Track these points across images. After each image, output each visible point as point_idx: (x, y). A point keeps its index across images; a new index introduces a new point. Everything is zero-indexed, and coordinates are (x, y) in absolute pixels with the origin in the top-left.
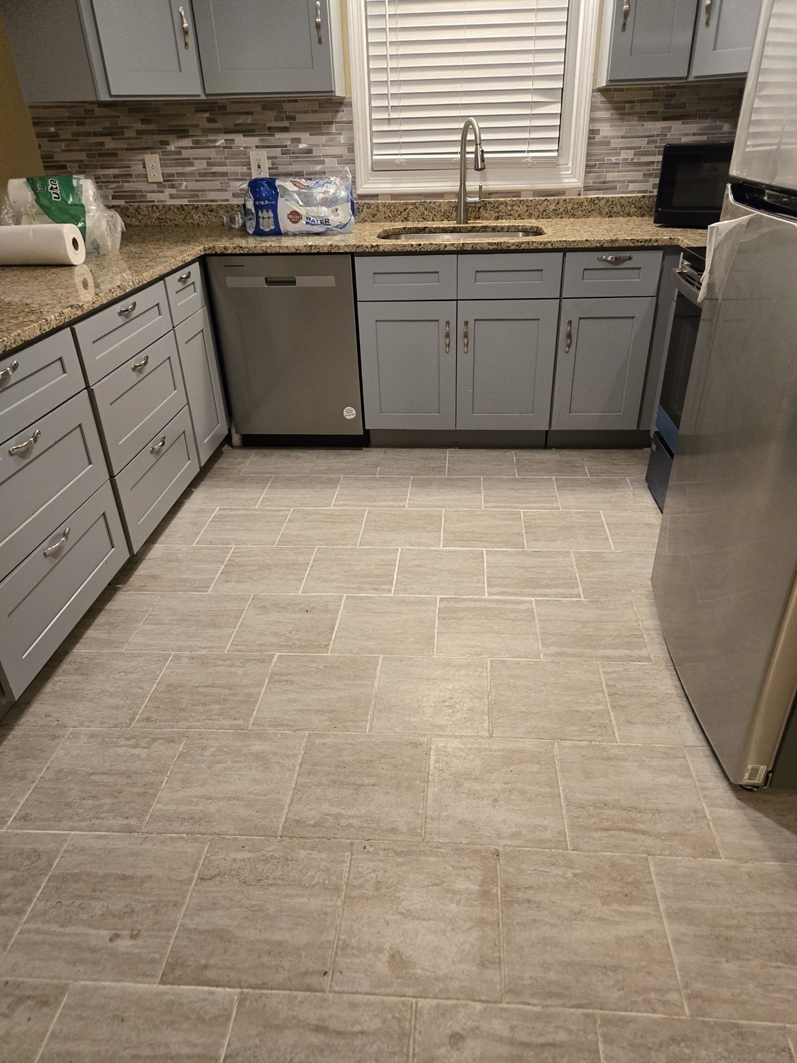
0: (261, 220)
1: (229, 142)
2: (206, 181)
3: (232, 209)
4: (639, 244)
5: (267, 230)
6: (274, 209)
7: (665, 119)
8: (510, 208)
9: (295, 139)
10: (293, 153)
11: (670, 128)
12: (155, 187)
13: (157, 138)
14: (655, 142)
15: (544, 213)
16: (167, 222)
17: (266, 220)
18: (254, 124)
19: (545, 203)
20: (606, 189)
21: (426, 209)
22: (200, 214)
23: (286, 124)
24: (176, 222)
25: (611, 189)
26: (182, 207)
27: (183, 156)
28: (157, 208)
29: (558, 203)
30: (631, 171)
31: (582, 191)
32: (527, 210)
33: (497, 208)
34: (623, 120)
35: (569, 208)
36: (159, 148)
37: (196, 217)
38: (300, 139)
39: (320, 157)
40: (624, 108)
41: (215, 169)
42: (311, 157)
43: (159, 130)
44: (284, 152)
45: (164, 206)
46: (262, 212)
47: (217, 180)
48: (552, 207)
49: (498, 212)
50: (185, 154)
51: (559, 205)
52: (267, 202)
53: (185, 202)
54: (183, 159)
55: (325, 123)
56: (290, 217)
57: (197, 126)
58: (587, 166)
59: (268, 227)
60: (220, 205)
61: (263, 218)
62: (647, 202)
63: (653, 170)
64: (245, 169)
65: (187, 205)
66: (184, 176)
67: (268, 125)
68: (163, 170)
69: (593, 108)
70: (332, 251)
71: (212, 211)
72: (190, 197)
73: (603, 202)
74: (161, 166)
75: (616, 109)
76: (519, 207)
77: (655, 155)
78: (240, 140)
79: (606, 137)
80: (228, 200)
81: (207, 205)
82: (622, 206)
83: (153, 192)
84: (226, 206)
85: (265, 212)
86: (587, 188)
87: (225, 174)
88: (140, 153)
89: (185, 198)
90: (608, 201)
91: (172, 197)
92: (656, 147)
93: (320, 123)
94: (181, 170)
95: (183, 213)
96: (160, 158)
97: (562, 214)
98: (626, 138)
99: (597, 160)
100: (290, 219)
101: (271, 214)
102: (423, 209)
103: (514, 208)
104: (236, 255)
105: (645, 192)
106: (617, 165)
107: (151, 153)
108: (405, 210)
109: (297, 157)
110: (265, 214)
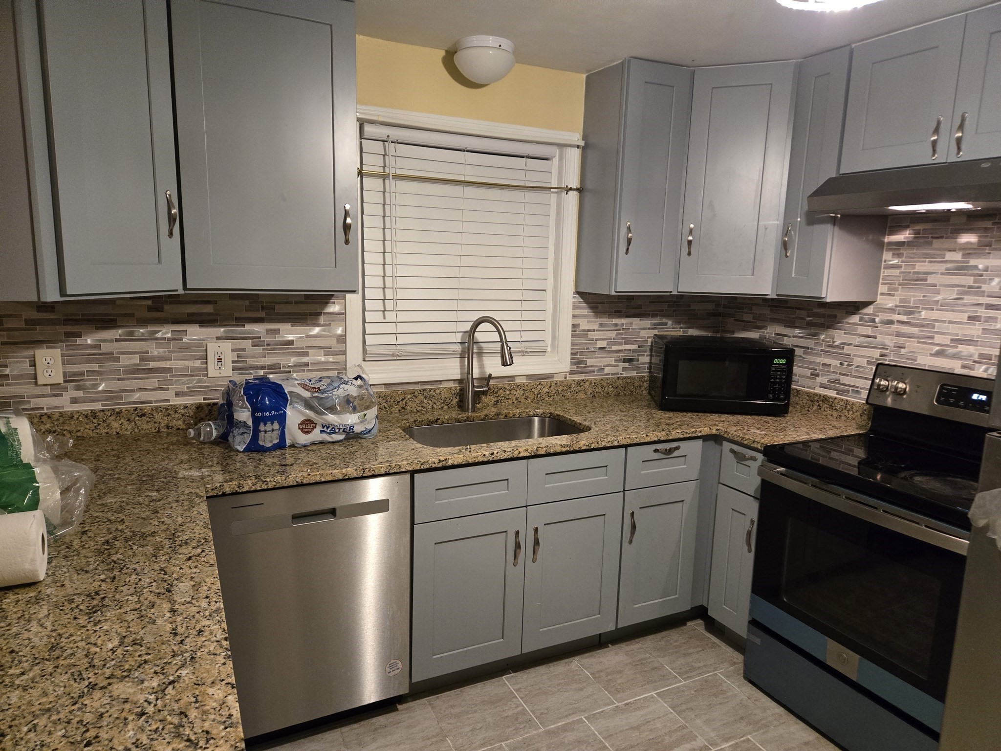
0: (262, 434)
1: (176, 333)
2: (136, 379)
3: (176, 412)
4: (688, 436)
5: (269, 445)
6: (282, 419)
7: (627, 317)
8: (508, 392)
9: (271, 330)
10: (268, 345)
11: (632, 323)
12: (48, 390)
13: (62, 329)
14: (622, 334)
15: (539, 396)
16: (64, 435)
17: (269, 434)
18: (217, 314)
19: (539, 386)
20: (587, 373)
21: (426, 398)
22: (122, 420)
23: (262, 314)
24: (79, 434)
25: (590, 372)
26: (94, 414)
27: (103, 350)
28: (49, 417)
29: (550, 387)
30: (606, 358)
31: (568, 375)
32: (524, 394)
33: (497, 393)
34: (597, 317)
35: (560, 390)
36: (62, 341)
37: (115, 425)
38: (279, 330)
39: (303, 348)
40: (597, 308)
41: (152, 365)
42: (291, 349)
43: (64, 320)
44: (255, 344)
45: (61, 415)
46: (265, 424)
47: (153, 377)
48: (545, 390)
49: (497, 397)
50: (105, 348)
51: (552, 388)
52: (273, 413)
53: (97, 406)
54: (100, 354)
55: (311, 314)
56: (301, 427)
57: (132, 315)
58: (571, 353)
59: (271, 442)
60: (157, 408)
61: (266, 432)
62: (621, 383)
63: (622, 356)
64: (198, 363)
65: (103, 411)
66: (101, 375)
67: (237, 315)
68: (64, 368)
69: (575, 307)
70: (391, 471)
71: (144, 415)
72: (107, 400)
73: (587, 384)
74: (63, 364)
75: (591, 308)
76: (516, 391)
77: (622, 344)
78: (194, 333)
79: (584, 330)
80: (168, 400)
81: (136, 409)
82: (602, 387)
83: (43, 396)
84: (167, 409)
85: (269, 424)
86: (572, 372)
87: (169, 370)
88: (28, 348)
89: (98, 401)
90: (591, 383)
91: (74, 401)
92: (623, 338)
93: (305, 314)
94: (95, 367)
95: (95, 421)
96: (63, 355)
97: (554, 395)
98: (600, 331)
99: (579, 349)
100: (302, 430)
101: (276, 426)
102: (422, 397)
103: (512, 392)
104: (256, 491)
105: (617, 374)
106: (593, 353)
107: (47, 348)
108: (403, 399)
109: (274, 349)
110: (269, 427)
